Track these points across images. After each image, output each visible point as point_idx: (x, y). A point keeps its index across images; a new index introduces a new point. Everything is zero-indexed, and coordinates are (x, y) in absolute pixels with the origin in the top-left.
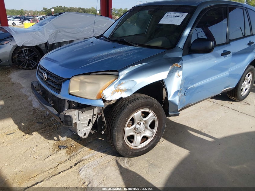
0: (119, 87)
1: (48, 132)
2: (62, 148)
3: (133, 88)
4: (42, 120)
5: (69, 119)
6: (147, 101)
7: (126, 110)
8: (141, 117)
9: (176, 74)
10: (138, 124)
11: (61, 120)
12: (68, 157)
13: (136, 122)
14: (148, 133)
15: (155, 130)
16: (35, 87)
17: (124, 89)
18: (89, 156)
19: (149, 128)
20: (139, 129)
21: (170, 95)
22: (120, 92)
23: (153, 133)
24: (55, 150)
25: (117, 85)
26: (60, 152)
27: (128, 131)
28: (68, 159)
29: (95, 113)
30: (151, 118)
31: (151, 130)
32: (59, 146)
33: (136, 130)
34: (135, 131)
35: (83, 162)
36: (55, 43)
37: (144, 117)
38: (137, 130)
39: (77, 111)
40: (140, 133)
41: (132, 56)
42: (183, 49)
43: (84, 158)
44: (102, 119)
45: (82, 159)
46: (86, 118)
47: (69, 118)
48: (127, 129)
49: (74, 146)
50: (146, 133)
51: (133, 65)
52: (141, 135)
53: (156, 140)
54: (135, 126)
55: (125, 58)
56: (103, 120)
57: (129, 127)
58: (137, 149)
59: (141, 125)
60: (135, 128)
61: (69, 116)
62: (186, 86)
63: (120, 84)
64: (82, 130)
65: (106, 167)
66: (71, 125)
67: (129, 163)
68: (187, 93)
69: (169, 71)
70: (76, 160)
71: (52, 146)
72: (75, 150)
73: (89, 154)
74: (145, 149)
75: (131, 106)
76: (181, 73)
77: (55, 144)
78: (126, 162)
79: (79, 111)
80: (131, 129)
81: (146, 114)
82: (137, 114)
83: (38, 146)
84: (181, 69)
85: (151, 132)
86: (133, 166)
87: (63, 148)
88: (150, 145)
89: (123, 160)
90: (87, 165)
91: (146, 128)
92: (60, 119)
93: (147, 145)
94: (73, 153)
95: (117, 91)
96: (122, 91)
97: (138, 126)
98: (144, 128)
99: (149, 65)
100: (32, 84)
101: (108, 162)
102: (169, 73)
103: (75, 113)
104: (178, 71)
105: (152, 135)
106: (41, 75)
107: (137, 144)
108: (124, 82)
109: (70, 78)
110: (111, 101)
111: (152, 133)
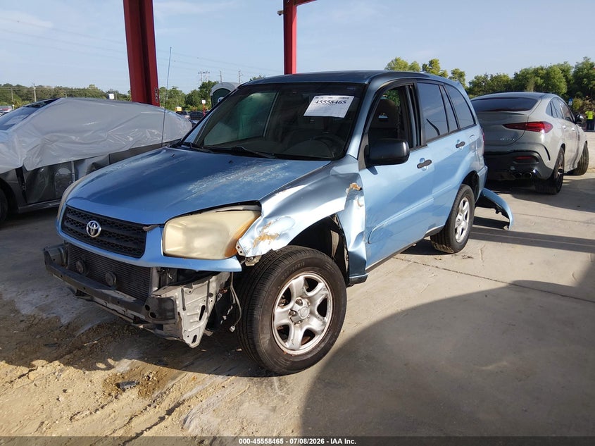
0: (265, 231)
1: (83, 360)
2: (125, 387)
3: (290, 230)
4: (56, 339)
5: (169, 306)
6: (314, 256)
7: (279, 271)
8: (303, 288)
9: (355, 202)
10: (297, 302)
11: (151, 311)
12: (147, 402)
13: (295, 298)
14: (315, 324)
15: (328, 319)
16: (52, 258)
17: (274, 234)
18: (195, 391)
19: (317, 313)
20: (299, 312)
21: (350, 242)
22: (267, 241)
23: (324, 323)
24: (113, 394)
25: (261, 228)
26: (125, 395)
27: (281, 315)
28: (150, 405)
29: (212, 291)
30: (321, 292)
31: (321, 317)
32: (118, 385)
33: (293, 316)
34: (293, 318)
35: (186, 403)
36: (39, 169)
37: (309, 290)
38: (295, 315)
39: (179, 289)
40: (301, 321)
41: (273, 175)
42: (357, 159)
43: (186, 396)
44: (232, 300)
45: (182, 400)
46: (196, 303)
47: (170, 303)
48: (278, 310)
49: (155, 378)
50: (311, 323)
51: (283, 189)
52: (301, 327)
53: (330, 339)
54: (292, 308)
55: (264, 179)
56: (234, 302)
57: (282, 307)
58: (296, 356)
59: (304, 305)
60: (292, 310)
61: (169, 299)
62: (369, 226)
63: (265, 225)
64: (189, 330)
65: (241, 404)
66: (174, 318)
67: (285, 389)
68: (372, 239)
69: (346, 197)
70: (167, 403)
71: (101, 386)
72: (158, 385)
73: (195, 387)
74: (309, 356)
75: (287, 263)
76: (362, 200)
77: (108, 381)
78: (277, 388)
79: (185, 289)
80: (285, 312)
81: (311, 284)
82: (297, 283)
83: (70, 391)
84: (362, 195)
85: (321, 323)
86: (294, 393)
87: (128, 386)
88: (319, 349)
89: (271, 386)
90: (197, 407)
91: (312, 313)
92: (148, 308)
93: (313, 349)
94: (157, 393)
95: (262, 238)
96: (272, 237)
97: (297, 307)
98: (307, 313)
99: (310, 188)
100: (47, 252)
101: (241, 395)
102: (347, 200)
103: (177, 294)
104: (357, 198)
105: (322, 328)
106: (78, 229)
107: (295, 345)
108: (272, 220)
109: (164, 224)
110: (254, 257)
111: (322, 325)
